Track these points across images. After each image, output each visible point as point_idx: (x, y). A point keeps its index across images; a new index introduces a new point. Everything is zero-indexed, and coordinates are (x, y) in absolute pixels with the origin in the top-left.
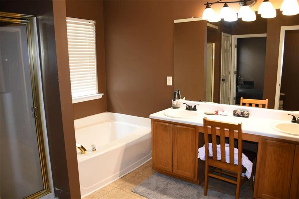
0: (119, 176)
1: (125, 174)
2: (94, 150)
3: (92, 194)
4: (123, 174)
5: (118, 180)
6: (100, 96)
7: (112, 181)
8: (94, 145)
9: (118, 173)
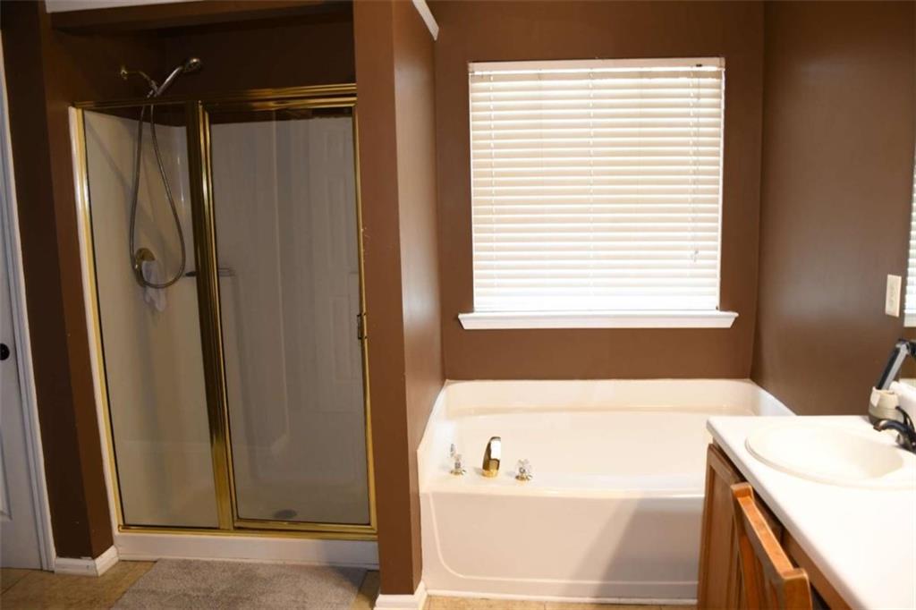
0: (597, 597)
1: (623, 601)
2: (521, 477)
3: (474, 599)
4: (615, 597)
5: (586, 604)
6: (726, 320)
7: (559, 596)
8: (526, 461)
9: (596, 582)
